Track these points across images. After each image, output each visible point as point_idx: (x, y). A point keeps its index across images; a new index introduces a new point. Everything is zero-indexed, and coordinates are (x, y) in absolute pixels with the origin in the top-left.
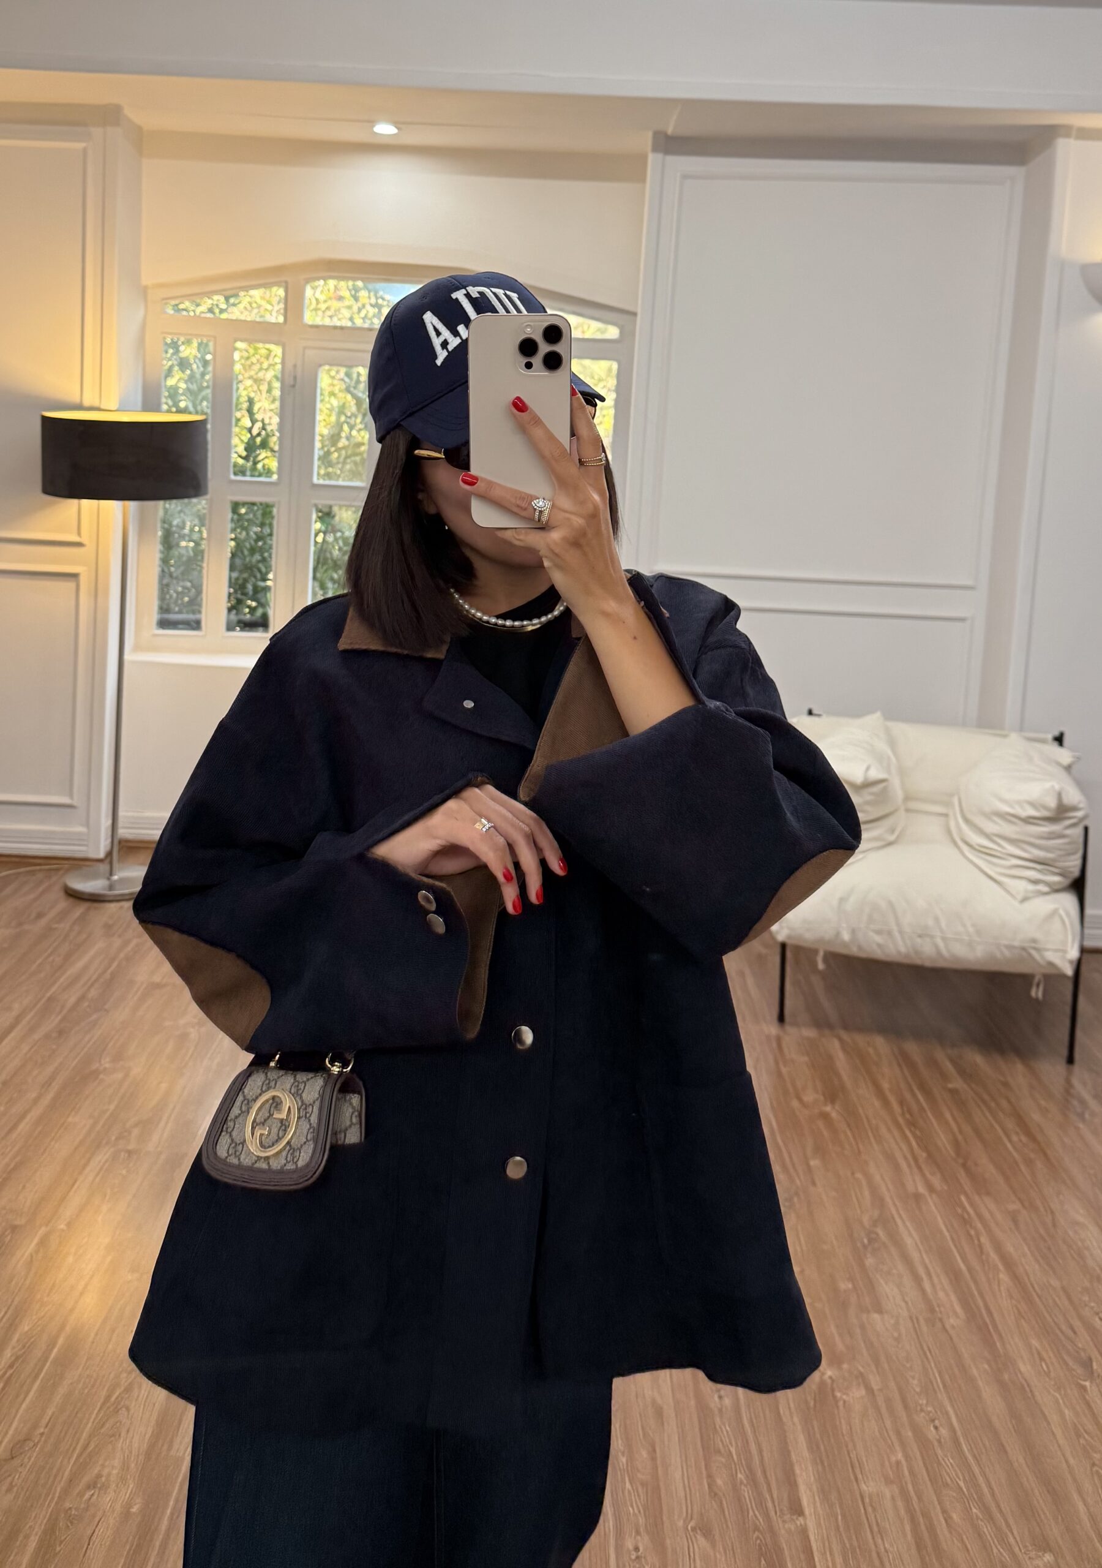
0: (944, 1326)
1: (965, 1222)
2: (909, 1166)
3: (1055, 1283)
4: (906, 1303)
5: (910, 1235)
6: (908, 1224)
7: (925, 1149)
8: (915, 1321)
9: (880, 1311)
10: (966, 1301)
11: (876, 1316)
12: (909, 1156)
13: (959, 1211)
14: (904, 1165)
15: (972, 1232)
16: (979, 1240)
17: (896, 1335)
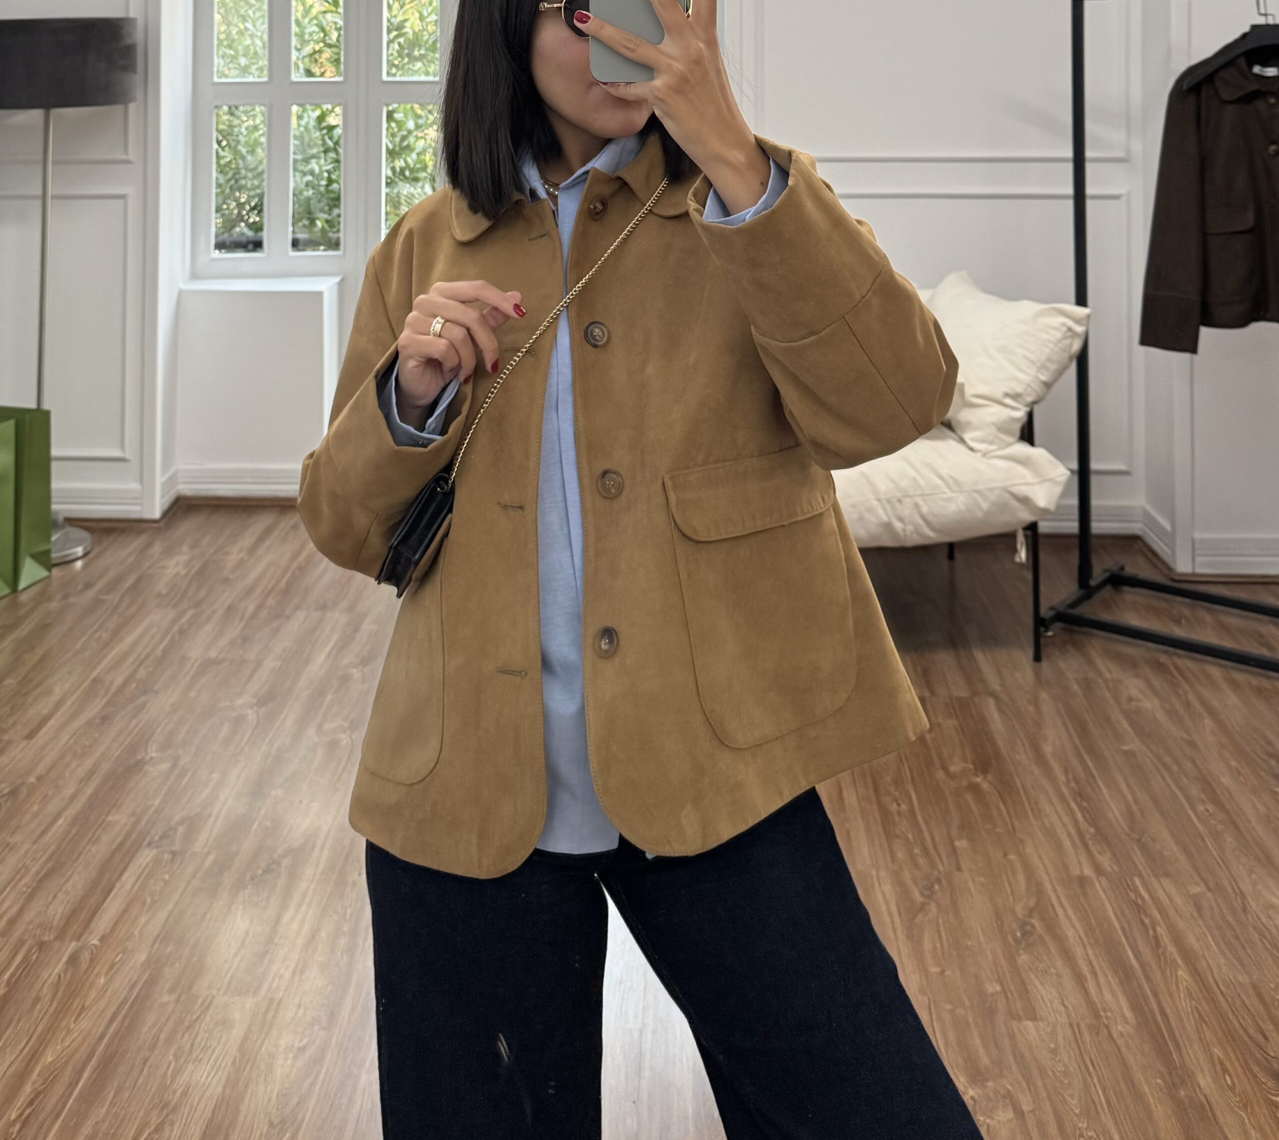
0: (1109, 1033)
1: (1139, 909)
2: (1073, 843)
3: (1243, 978)
4: (1066, 1007)
5: (1074, 926)
6: (1070, 912)
7: (1093, 823)
8: (1076, 1029)
9: (1034, 1018)
10: (1137, 1005)
11: (1030, 1024)
12: (1073, 831)
13: (1133, 896)
14: (1067, 843)
15: (1147, 921)
16: (1154, 930)
17: (1052, 1046)
